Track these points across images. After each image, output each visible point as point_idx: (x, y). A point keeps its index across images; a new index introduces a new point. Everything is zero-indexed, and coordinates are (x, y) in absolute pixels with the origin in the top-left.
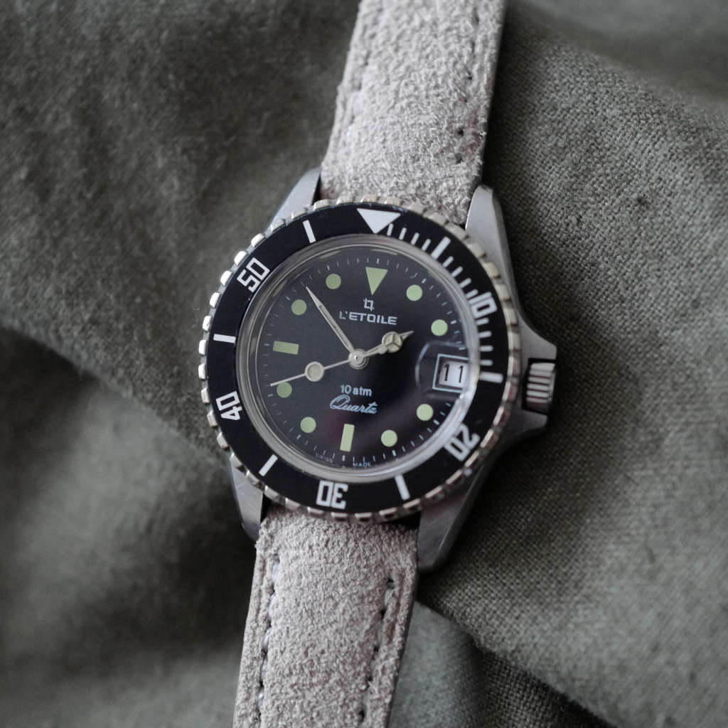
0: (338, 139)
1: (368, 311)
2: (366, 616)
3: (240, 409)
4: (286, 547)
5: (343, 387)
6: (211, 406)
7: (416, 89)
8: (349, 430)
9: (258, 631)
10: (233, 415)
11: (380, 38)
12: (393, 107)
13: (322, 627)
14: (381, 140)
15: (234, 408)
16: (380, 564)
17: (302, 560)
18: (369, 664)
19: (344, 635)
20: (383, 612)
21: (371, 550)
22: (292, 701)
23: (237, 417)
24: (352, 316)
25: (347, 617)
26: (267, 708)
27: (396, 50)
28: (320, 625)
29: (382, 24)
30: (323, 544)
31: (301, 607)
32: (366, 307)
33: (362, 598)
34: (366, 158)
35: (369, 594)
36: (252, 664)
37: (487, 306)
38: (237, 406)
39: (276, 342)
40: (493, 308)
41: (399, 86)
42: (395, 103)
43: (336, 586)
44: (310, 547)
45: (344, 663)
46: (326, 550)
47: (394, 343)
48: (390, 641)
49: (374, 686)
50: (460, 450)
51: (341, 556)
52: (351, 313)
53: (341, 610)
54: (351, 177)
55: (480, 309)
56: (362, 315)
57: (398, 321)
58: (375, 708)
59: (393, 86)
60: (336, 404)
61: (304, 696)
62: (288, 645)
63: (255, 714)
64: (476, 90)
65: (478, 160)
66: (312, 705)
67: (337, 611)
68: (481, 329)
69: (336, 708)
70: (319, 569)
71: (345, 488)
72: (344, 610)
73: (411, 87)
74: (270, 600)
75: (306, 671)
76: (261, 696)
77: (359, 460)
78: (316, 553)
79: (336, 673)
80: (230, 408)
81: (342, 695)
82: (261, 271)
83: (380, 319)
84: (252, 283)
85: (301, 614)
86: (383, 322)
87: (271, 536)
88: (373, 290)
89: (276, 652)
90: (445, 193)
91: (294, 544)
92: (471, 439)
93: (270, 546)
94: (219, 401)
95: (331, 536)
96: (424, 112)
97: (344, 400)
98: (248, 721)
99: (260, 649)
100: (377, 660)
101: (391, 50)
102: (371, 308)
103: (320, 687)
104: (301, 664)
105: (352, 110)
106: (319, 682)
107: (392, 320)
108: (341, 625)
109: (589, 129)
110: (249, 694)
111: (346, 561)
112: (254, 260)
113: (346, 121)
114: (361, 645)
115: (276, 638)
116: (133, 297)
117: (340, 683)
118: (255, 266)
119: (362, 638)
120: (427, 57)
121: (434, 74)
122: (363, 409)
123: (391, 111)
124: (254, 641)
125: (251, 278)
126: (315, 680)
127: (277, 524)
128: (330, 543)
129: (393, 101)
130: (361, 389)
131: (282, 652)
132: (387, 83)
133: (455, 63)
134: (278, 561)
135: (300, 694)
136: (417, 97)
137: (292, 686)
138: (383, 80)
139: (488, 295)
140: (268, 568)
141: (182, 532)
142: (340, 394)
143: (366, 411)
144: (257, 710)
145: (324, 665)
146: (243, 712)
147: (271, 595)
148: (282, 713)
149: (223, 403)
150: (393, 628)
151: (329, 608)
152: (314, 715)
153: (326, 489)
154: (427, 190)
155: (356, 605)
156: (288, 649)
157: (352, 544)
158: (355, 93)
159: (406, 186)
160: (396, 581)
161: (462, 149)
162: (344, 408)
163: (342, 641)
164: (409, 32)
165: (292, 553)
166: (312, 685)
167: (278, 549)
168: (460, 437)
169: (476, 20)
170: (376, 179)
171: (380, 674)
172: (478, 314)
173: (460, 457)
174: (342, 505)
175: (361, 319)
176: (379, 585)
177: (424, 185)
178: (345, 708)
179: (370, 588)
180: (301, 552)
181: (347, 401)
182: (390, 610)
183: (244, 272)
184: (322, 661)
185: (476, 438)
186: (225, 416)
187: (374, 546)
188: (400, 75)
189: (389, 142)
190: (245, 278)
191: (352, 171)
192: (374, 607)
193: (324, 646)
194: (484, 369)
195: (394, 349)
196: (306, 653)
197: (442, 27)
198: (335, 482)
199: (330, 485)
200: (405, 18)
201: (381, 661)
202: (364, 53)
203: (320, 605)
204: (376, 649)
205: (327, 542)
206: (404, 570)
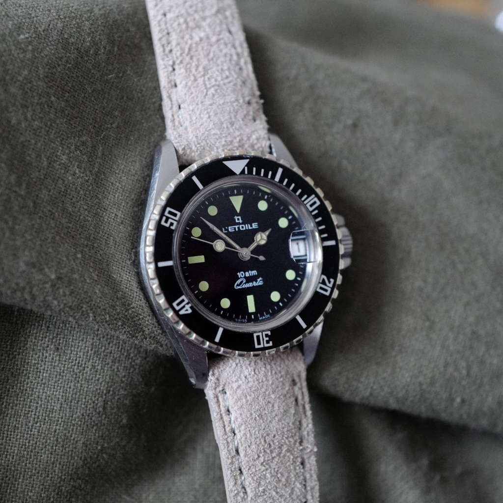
0: (173, 121)
1: (239, 224)
2: (290, 405)
3: (190, 305)
4: (229, 383)
5: (238, 274)
6: (170, 309)
7: (216, 80)
8: (250, 299)
9: (229, 440)
10: (187, 310)
11: (177, 52)
12: (206, 94)
13: (270, 422)
14: (207, 116)
15: (186, 306)
16: (287, 373)
17: (243, 387)
18: (299, 433)
19: (283, 422)
20: (296, 400)
21: (280, 366)
22: (264, 473)
23: (190, 311)
24: (231, 229)
25: (282, 411)
26: (250, 484)
27: (191, 58)
28: (268, 421)
29: (174, 43)
30: (253, 373)
31: (254, 414)
32: (237, 221)
33: (285, 396)
34: (201, 129)
35: (287, 393)
36: (232, 461)
37: (315, 203)
38: (188, 304)
39: (189, 258)
40: (318, 203)
41: (204, 81)
42: (207, 91)
43: (269, 394)
44: (246, 377)
45: (287, 438)
46: (256, 376)
47: (262, 239)
48: (306, 416)
49: (305, 444)
50: (326, 291)
51: (266, 376)
52: (229, 227)
53: (277, 408)
54: (196, 143)
55: (311, 206)
56: (236, 227)
57: (258, 225)
58: (309, 458)
59: (200, 81)
60: (238, 285)
61: (270, 467)
62: (253, 440)
63: (243, 490)
64: (248, 75)
65: (264, 118)
66: (276, 470)
67: (275, 409)
68: (316, 217)
69: (289, 466)
70: (256, 388)
71: (269, 333)
72: (279, 407)
73: (213, 80)
74: (230, 418)
75: (268, 451)
76: (243, 478)
77: (262, 315)
78: (250, 379)
79: (285, 446)
80: (184, 307)
81: (292, 457)
82: (175, 215)
83: (247, 227)
84: (172, 224)
85: (255, 419)
86: (250, 228)
87: (218, 379)
88: (238, 210)
89: (246, 447)
90: (255, 141)
91: (234, 379)
92: (330, 282)
93: (219, 386)
94: (175, 304)
95: (254, 366)
96: (226, 94)
97: (242, 282)
98: (241, 496)
99: (234, 450)
100: (303, 429)
101: (187, 59)
102: (241, 221)
103: (278, 458)
104: (264, 449)
105: (177, 101)
106: (277, 455)
107: (255, 226)
108: (280, 416)
109: (312, 87)
110: (236, 480)
111: (270, 378)
112: (168, 209)
113: (175, 108)
114: (293, 424)
115: (243, 439)
116: (75, 255)
117: (288, 451)
118: (170, 213)
119: (292, 420)
120: (212, 59)
121: (222, 70)
122: (255, 284)
123: (207, 97)
124: (228, 447)
125: (170, 221)
126: (274, 455)
127: (218, 371)
128: (256, 370)
129: (205, 91)
130: (250, 272)
131: (249, 446)
132: (195, 80)
133: (230, 60)
134: (226, 393)
135: (267, 467)
136: (218, 86)
137: (262, 464)
138: (192, 78)
139: (313, 196)
140: (220, 399)
141: (127, 402)
142: (239, 278)
143: (257, 285)
144: (244, 488)
145: (277, 444)
146: (236, 492)
147: (229, 415)
148: (260, 483)
149: (178, 305)
150: (304, 408)
151: (270, 409)
152: (279, 475)
153: (258, 337)
154: (244, 142)
155: (284, 401)
156: (253, 443)
157: (268, 367)
158: (174, 90)
159: (231, 142)
160: (297, 379)
161: (254, 113)
162: (243, 287)
163: (284, 425)
164: (194, 45)
165: (235, 385)
166: (273, 458)
167: (224, 385)
168: (323, 282)
169: (230, 32)
170: (212, 141)
171: (306, 436)
172: (311, 209)
173: (327, 294)
174: (271, 344)
175: (237, 230)
176: (290, 385)
177: (242, 140)
178: (294, 464)
179: (287, 389)
180: (240, 382)
181: (244, 281)
182: (300, 397)
183: (164, 218)
184: (275, 441)
185: (332, 281)
186: (182, 312)
187: (281, 364)
188: (202, 73)
189: (212, 117)
190: (166, 221)
191: (194, 139)
192: (293, 399)
193: (274, 433)
194: (323, 240)
195: (263, 242)
196: (265, 441)
197: (214, 39)
198: (262, 331)
199: (260, 334)
200: (187, 37)
201: (305, 429)
202: (171, 63)
203: (265, 409)
204: (300, 422)
205: (254, 371)
206: (300, 372)
